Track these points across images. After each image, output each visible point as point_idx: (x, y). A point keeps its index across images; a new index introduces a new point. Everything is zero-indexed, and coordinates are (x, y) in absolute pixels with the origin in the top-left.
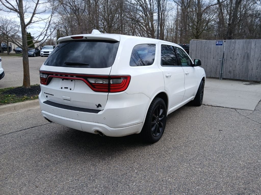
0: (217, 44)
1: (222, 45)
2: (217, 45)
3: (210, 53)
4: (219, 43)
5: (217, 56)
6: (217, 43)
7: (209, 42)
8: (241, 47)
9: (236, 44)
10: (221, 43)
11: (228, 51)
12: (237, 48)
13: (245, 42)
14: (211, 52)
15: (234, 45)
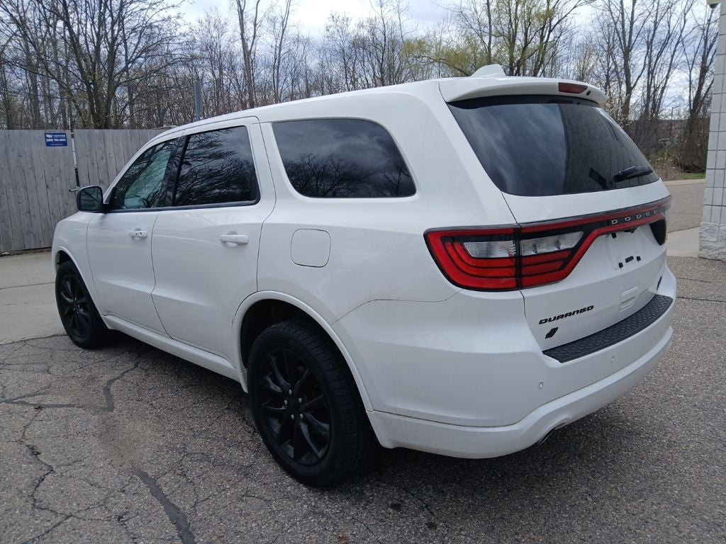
0: (50, 142)
1: (65, 144)
2: (49, 144)
3: (31, 172)
4: (56, 140)
5: (57, 178)
6: (48, 140)
7: (20, 135)
8: (122, 151)
9: (107, 143)
10: (61, 140)
11: (90, 164)
12: (112, 155)
13: (129, 135)
14: (33, 169)
15: (102, 145)
